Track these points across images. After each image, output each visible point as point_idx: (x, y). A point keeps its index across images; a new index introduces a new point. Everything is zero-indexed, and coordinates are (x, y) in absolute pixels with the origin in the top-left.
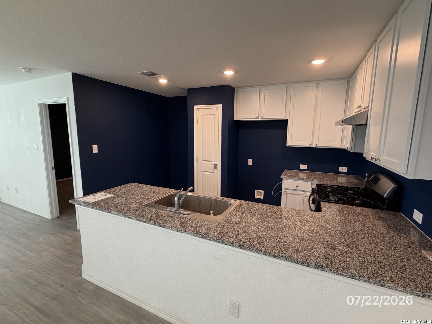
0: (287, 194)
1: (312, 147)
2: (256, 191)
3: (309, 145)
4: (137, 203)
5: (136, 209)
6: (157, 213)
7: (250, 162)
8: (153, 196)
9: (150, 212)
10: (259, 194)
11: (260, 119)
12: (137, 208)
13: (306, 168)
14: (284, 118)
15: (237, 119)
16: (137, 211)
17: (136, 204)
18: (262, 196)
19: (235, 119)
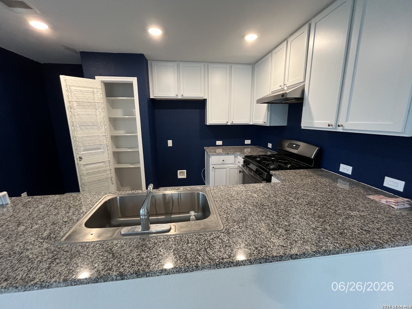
0: (215, 170)
1: (228, 124)
2: (179, 171)
3: (226, 123)
4: (43, 239)
5: (51, 255)
6: (111, 249)
7: (170, 143)
8: (70, 214)
9: (91, 252)
10: (182, 174)
11: (180, 97)
12: (52, 252)
13: (221, 144)
14: (203, 97)
15: (154, 97)
16: (58, 261)
17: (41, 243)
18: (184, 175)
19: (151, 97)
